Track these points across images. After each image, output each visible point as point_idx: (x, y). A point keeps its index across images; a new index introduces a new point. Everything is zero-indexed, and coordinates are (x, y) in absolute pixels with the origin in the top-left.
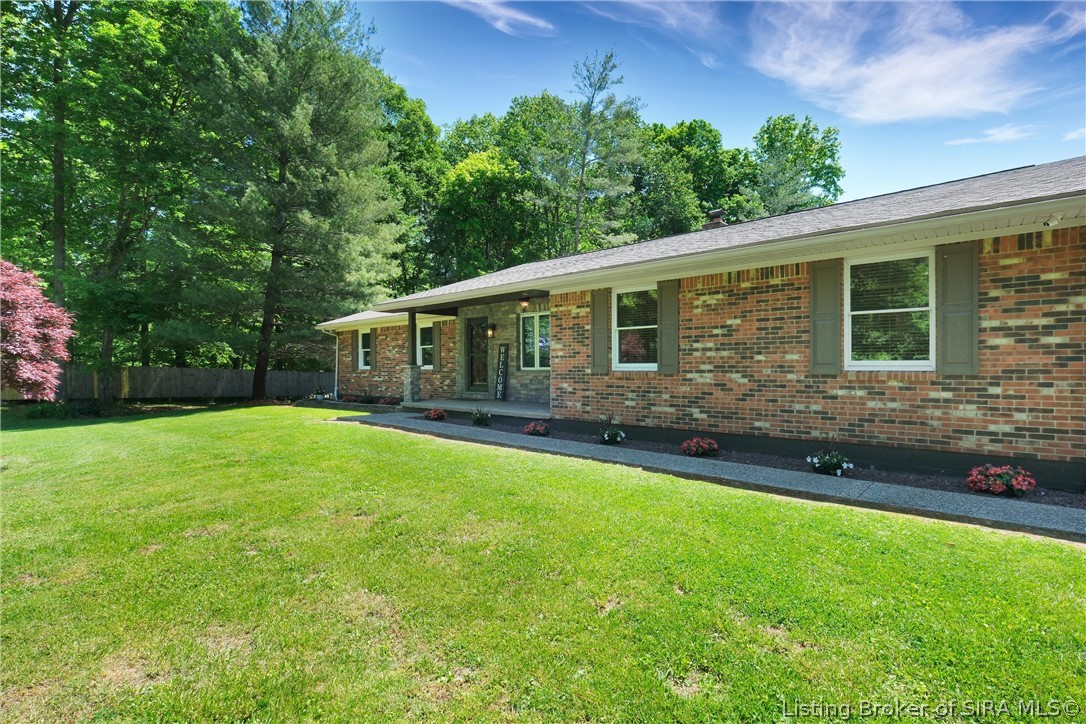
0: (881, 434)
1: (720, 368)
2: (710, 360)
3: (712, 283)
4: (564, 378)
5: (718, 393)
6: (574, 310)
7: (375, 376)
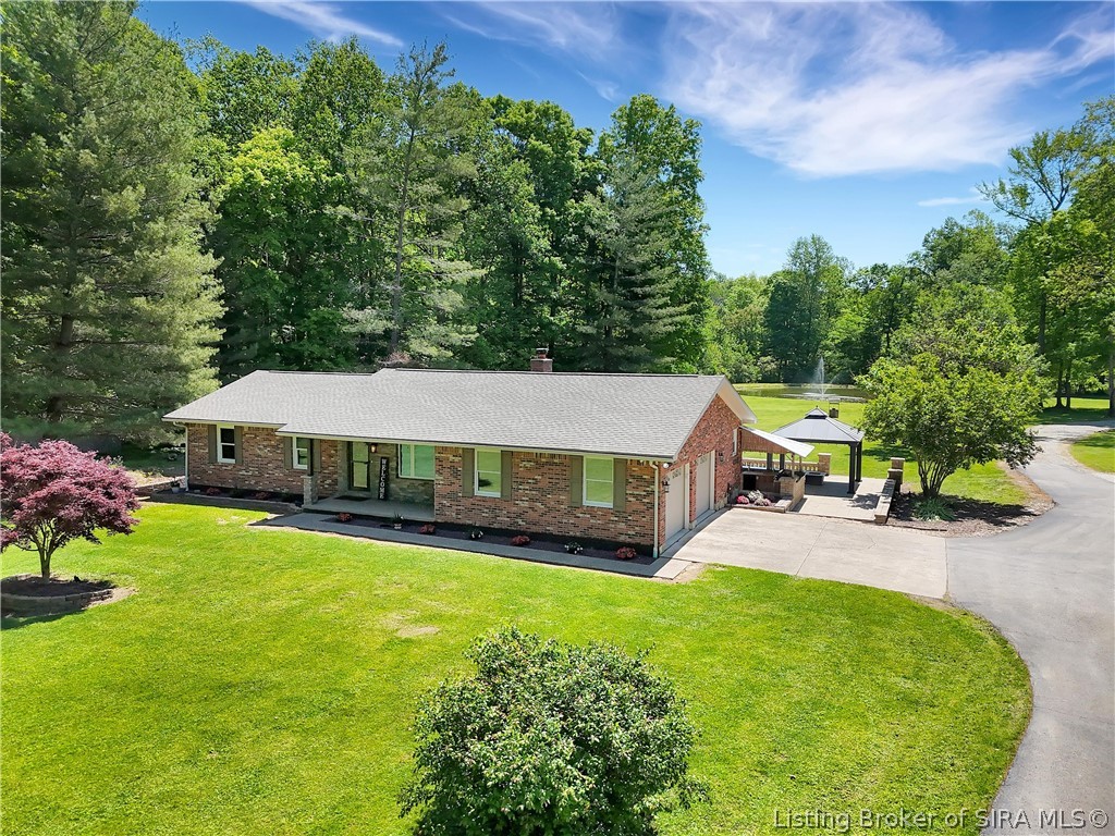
0: (595, 534)
1: (532, 500)
2: (527, 495)
3: (529, 456)
4: (444, 497)
5: (530, 511)
6: (451, 458)
7: (241, 470)
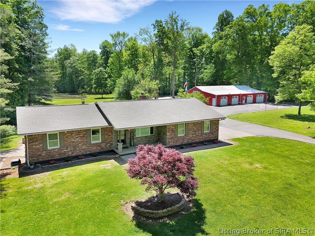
0: (207, 139)
1: (193, 134)
3: (192, 123)
4: (170, 139)
5: (192, 137)
6: (172, 127)
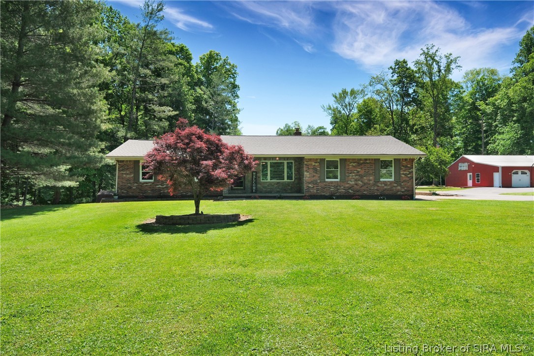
1: (356, 180)
2: (354, 178)
3: (354, 161)
4: (310, 183)
5: (355, 186)
6: (314, 164)
7: (157, 185)
